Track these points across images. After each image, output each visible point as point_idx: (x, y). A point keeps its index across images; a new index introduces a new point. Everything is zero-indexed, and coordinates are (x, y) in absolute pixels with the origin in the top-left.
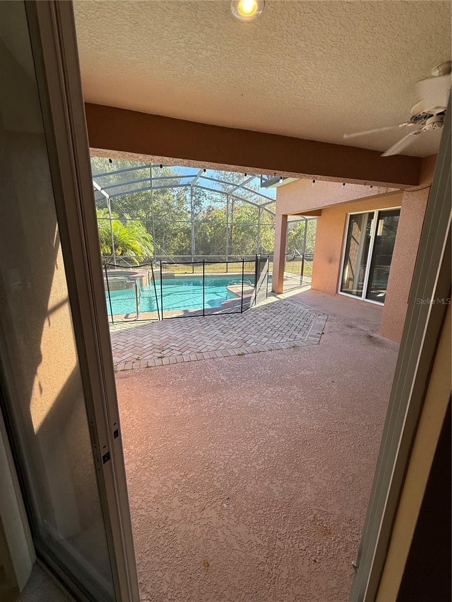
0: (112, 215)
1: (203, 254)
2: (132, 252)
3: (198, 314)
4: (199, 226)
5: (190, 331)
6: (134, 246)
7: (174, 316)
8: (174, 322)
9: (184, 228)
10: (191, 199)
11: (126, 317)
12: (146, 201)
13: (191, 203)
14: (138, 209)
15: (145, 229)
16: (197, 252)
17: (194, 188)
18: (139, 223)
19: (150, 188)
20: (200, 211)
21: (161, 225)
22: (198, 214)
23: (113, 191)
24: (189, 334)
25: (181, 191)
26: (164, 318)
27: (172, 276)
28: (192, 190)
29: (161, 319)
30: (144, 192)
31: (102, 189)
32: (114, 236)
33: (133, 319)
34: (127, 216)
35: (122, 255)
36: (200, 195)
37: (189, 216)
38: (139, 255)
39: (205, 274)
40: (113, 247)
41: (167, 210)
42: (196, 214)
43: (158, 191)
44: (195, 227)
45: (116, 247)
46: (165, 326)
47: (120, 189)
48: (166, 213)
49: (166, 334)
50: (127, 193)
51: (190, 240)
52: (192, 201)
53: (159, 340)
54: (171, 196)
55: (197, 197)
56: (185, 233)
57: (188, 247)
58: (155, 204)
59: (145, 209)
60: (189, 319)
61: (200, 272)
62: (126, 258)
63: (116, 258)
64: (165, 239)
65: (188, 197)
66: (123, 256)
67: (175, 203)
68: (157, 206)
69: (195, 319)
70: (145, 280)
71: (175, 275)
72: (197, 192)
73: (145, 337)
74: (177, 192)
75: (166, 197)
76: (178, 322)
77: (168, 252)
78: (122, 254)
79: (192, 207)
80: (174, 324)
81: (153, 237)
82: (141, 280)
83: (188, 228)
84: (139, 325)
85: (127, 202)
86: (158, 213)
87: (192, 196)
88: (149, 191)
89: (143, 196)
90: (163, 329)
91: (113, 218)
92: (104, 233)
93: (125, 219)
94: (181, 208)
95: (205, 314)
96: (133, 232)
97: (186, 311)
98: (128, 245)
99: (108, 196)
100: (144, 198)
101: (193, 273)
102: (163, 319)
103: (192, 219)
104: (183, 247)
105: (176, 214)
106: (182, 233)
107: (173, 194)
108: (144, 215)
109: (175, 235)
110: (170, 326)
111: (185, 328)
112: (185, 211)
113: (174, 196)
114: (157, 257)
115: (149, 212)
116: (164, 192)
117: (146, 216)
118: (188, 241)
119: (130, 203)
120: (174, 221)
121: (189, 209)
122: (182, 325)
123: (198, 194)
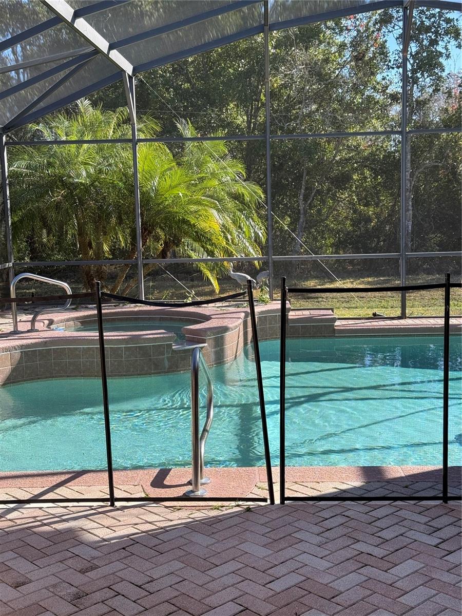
0: (141, 126)
1: (442, 246)
2: (196, 245)
3: (422, 489)
4: (431, 144)
5: (386, 562)
6: (202, 225)
7: (328, 488)
8: (326, 514)
9: (372, 154)
10: (405, 50)
11: (158, 482)
12: (247, 74)
13: (404, 65)
14: (223, 104)
15: (240, 168)
16: (419, 237)
17: (415, 13)
18: (222, 147)
19: (261, 29)
20: (436, 90)
21: (294, 149)
22: (425, 102)
23: (149, 49)
24: (383, 576)
25: (367, 29)
26: (288, 494)
27: (324, 329)
28: (407, 19)
29: (277, 501)
30: (243, 45)
31: (111, 47)
32: (143, 194)
33: (180, 492)
34: (187, 130)
35: (164, 257)
36: (436, 33)
37: (395, 110)
38: (219, 255)
39: (452, 321)
40: (139, 231)
41: (319, 97)
42: (421, 104)
43: (287, 37)
44: (414, 150)
45: (148, 229)
46: (290, 529)
47: (169, 42)
48: (314, 107)
49: (291, 565)
50: (190, 52)
51: (396, 197)
52: (405, 60)
53: (263, 593)
54: (334, 49)
55: (425, 42)
56: (376, 173)
57: (387, 221)
58: (276, 81)
59: (247, 100)
60: (384, 509)
61: (431, 312)
62: (177, 265)
63: (145, 265)
64: (306, 198)
65: (393, 47)
66: (169, 260)
67: (345, 72)
68: (284, 86)
69: (407, 510)
70: (234, 341)
71: (337, 323)
72: (427, 23)
73: (214, 573)
74: (355, 33)
75: (317, 52)
76: (340, 520)
77: (315, 239)
78: (163, 254)
79: (405, 79)
80: (327, 524)
81: (265, 192)
82: (219, 343)
83: (389, 155)
84: (198, 515)
85: (189, 81)
86: (287, 110)
87: (405, 39)
88: (259, 38)
89: (242, 57)
90: (283, 544)
91: (142, 136)
92: (114, 187)
93: (181, 137)
94: (366, 86)
95: (451, 492)
96: (202, 179)
97: (372, 473)
98: (185, 222)
99: (128, 68)
100: (242, 65)
101: (403, 316)
102: (283, 499)
103: (405, 119)
104: (368, 220)
105: (349, 107)
106: (367, 173)
107: (339, 39)
108: (241, 120)
109: (342, 181)
110: (309, 536)
111: (370, 549)
112: (378, 97)
113: (342, 46)
114: (274, 262)
115: (258, 109)
116: (308, 37)
117: (249, 122)
118: (386, 200)
119: (199, 85)
120: (340, 133)
121: (396, 87)
122: (360, 536)
123: (428, 30)
